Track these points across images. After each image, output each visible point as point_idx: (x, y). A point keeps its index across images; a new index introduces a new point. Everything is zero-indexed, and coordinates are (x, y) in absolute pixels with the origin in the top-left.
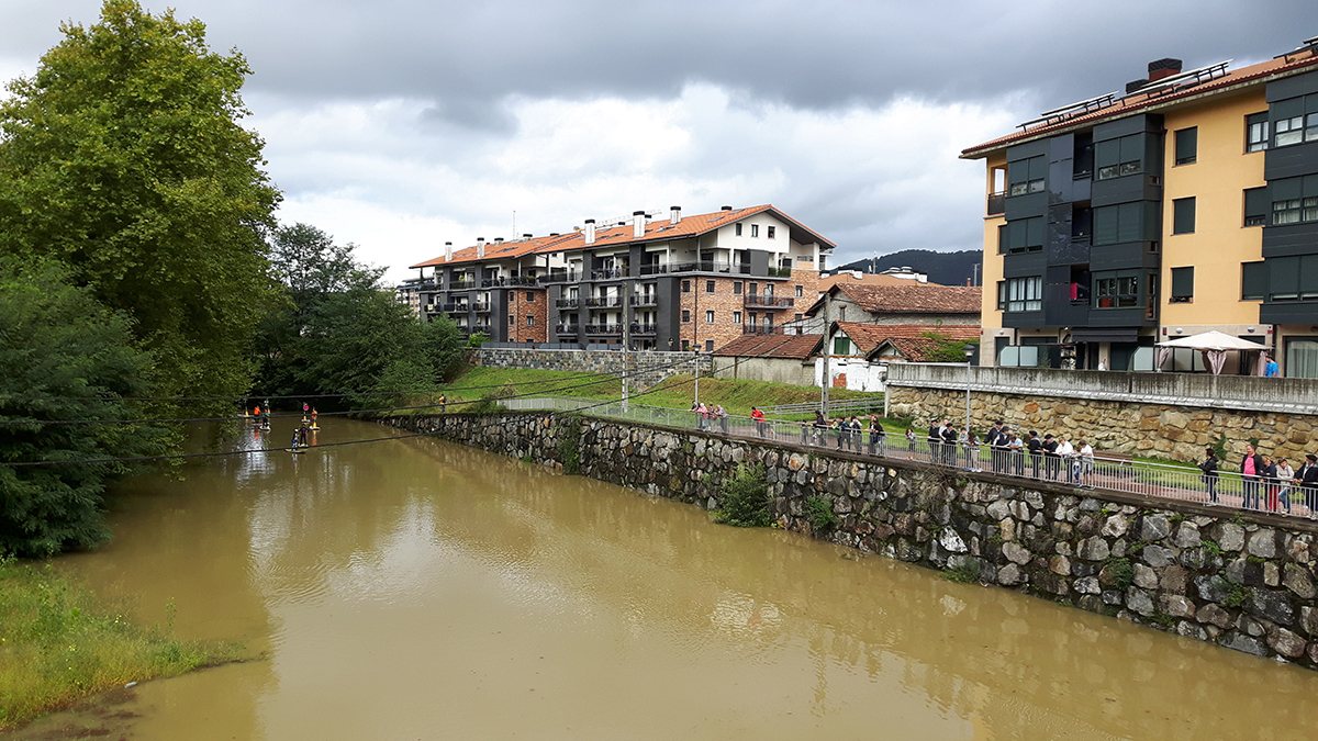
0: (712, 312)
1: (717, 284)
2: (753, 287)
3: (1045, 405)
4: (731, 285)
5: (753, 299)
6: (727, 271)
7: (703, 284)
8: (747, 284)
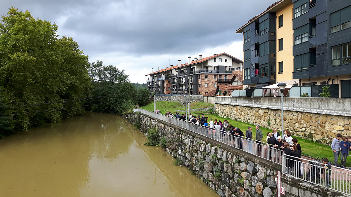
0: (207, 84)
1: (208, 76)
2: (220, 77)
3: (239, 108)
4: (213, 76)
5: (220, 80)
6: (211, 72)
7: (204, 76)
8: (218, 75)
